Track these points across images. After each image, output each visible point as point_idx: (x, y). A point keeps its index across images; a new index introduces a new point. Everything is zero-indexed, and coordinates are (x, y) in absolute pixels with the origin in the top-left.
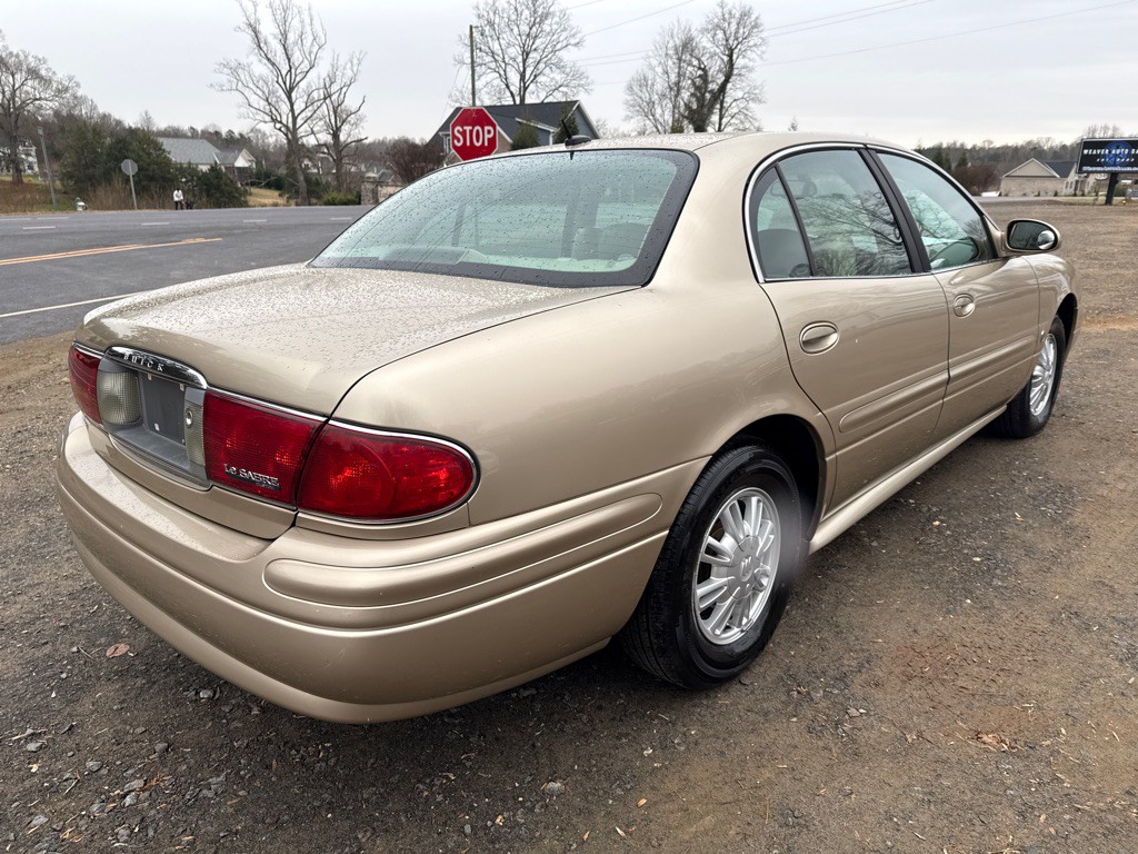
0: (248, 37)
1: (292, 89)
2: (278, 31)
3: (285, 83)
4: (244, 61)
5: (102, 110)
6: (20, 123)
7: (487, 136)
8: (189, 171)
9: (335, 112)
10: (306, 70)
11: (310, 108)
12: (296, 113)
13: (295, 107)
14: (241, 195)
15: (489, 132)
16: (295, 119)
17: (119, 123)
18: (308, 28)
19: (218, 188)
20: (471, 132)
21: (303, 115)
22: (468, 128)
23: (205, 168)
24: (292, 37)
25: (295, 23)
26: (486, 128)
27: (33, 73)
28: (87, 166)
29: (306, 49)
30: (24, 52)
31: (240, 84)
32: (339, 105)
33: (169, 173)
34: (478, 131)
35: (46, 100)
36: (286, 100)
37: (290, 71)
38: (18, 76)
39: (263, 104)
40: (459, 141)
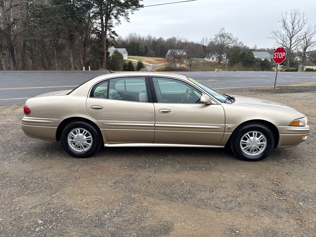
0: (281, 24)
1: (292, 37)
2: (292, 21)
3: (290, 35)
4: (279, 30)
5: (244, 45)
6: (223, 49)
7: (283, 55)
8: (259, 60)
9: (307, 43)
10: (298, 31)
11: (297, 42)
12: (292, 44)
13: (292, 42)
14: (271, 67)
15: (284, 54)
16: (291, 45)
17: (248, 48)
18: (302, 19)
19: (265, 65)
20: (279, 54)
21: (294, 44)
22: (278, 53)
23: (263, 60)
24: (296, 22)
25: (298, 18)
26: (283, 53)
27: (229, 37)
28: (234, 59)
29: (300, 25)
30: (228, 33)
31: (276, 37)
32: (309, 40)
33: (253, 61)
34: (281, 54)
35: (230, 43)
36: (289, 40)
37: (293, 32)
38: (225, 38)
39: (282, 42)
40: (275, 57)
